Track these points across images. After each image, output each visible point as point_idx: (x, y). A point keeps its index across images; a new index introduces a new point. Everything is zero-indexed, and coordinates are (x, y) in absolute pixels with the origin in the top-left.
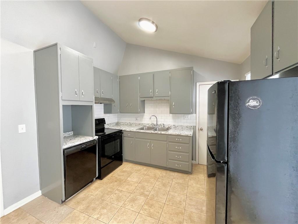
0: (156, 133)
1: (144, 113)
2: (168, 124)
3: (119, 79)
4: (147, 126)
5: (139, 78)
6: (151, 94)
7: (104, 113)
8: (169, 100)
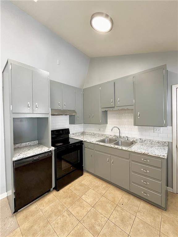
0: (116, 148)
1: (107, 124)
2: (133, 136)
3: (83, 91)
4: (110, 137)
5: (100, 88)
6: (112, 104)
7: (69, 124)
8: (133, 109)
